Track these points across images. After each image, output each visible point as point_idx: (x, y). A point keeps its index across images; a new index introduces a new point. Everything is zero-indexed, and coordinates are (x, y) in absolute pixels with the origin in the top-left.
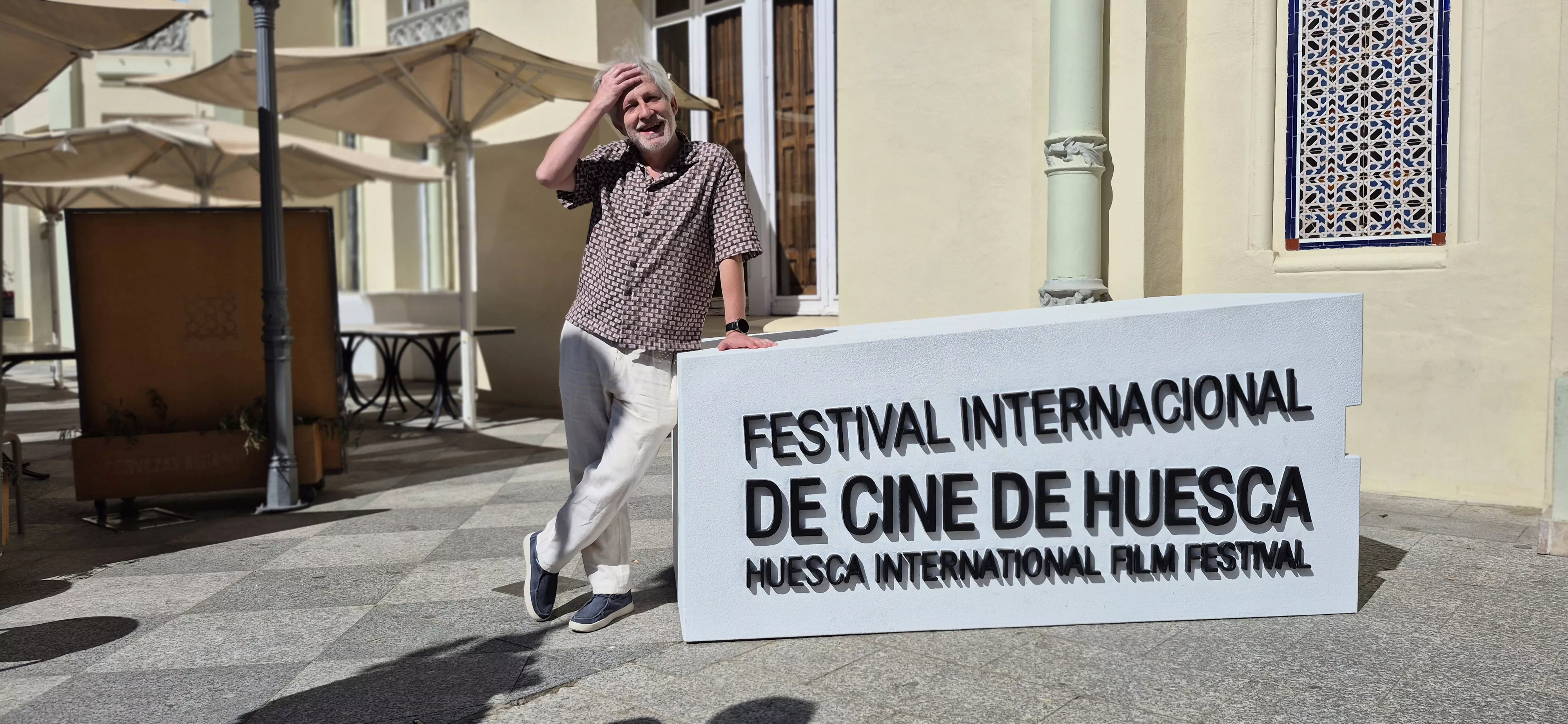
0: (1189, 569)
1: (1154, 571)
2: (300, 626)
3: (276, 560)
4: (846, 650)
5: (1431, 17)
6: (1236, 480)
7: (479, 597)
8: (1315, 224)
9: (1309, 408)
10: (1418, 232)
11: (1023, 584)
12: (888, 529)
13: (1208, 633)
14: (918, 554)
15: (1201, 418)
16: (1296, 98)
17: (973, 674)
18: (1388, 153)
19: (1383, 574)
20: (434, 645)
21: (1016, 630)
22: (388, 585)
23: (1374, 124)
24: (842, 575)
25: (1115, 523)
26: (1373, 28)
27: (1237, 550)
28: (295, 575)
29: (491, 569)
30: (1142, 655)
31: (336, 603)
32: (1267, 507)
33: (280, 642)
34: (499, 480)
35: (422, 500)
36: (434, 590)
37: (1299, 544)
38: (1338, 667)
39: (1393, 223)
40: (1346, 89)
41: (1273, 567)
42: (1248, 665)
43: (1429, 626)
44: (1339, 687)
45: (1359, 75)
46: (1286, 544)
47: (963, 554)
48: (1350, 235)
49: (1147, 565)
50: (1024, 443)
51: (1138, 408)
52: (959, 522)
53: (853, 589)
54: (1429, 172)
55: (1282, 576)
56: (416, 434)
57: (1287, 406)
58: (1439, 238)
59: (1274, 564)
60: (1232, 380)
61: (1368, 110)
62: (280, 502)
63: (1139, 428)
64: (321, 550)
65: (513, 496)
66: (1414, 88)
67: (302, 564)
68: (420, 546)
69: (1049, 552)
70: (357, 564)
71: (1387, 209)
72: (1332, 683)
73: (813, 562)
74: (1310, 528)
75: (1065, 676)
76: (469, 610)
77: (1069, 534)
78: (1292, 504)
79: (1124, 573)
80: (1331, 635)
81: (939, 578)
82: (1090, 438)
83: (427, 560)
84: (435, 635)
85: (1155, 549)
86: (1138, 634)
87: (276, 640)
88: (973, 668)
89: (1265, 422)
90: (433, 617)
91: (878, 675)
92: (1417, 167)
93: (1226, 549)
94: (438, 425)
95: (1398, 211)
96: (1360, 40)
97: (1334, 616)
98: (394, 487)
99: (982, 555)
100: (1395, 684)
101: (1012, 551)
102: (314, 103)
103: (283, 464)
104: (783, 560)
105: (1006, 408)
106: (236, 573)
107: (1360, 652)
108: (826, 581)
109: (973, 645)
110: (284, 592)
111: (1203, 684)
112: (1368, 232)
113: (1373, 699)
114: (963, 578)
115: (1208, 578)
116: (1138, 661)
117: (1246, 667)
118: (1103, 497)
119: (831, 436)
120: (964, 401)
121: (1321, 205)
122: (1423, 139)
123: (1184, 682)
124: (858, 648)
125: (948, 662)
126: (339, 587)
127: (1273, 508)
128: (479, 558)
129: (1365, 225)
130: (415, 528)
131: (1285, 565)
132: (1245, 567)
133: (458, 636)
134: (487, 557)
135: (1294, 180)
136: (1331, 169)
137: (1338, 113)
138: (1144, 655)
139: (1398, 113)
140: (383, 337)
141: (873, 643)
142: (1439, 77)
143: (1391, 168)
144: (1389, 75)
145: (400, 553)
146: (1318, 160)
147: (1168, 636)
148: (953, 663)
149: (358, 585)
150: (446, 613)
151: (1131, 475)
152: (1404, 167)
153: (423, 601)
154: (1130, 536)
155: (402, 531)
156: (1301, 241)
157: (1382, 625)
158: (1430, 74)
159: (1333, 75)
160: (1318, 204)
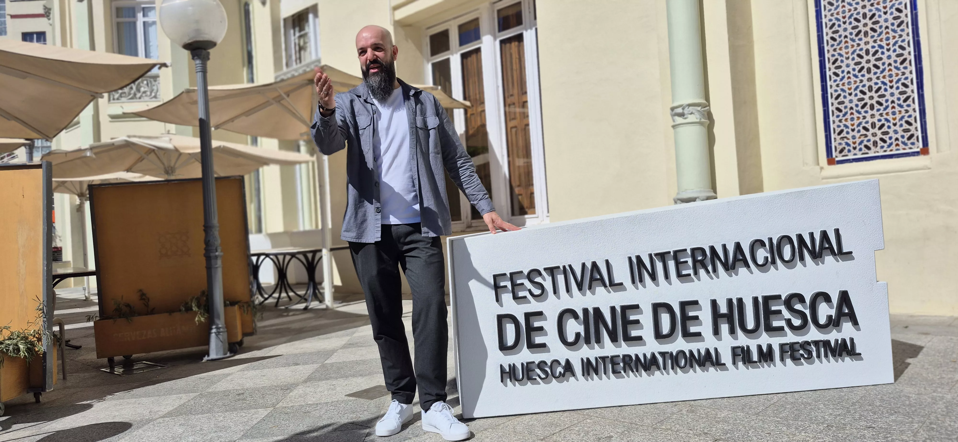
0: (782, 359)
1: (760, 361)
2: (229, 421)
3: (215, 386)
4: (566, 419)
5: (906, 16)
6: (808, 301)
7: (337, 400)
8: (844, 148)
9: (851, 253)
10: (911, 148)
11: (676, 373)
12: (588, 341)
13: (798, 399)
14: (608, 357)
15: (782, 262)
16: (825, 72)
17: (648, 430)
18: (887, 101)
19: (909, 360)
20: (310, 428)
21: (674, 403)
22: (282, 396)
23: (876, 84)
24: (560, 373)
25: (732, 331)
26: (870, 25)
27: (812, 346)
28: (226, 393)
29: (344, 384)
30: (756, 414)
31: (250, 407)
32: (830, 317)
33: (217, 430)
34: (347, 335)
35: (302, 348)
36: (310, 398)
37: (852, 340)
38: (885, 415)
39: (894, 143)
40: (857, 64)
41: (837, 356)
42: (826, 416)
43: (943, 388)
44: (886, 427)
45: (864, 55)
46: (844, 341)
47: (637, 356)
48: (867, 153)
49: (755, 358)
50: (670, 284)
51: (741, 258)
52: (632, 335)
53: (568, 381)
54: (914, 110)
55: (843, 361)
56: (298, 313)
57: (836, 252)
58: (925, 151)
59: (837, 354)
60: (800, 237)
61: (871, 75)
62: (217, 354)
63: (743, 271)
64: (242, 379)
65: (356, 343)
66: (899, 60)
67: (231, 387)
68: (301, 374)
69: (691, 352)
70: (263, 385)
71: (890, 135)
72: (881, 425)
73: (541, 365)
74: (858, 329)
75: (707, 428)
76: (331, 408)
77: (703, 340)
78: (845, 315)
79: (740, 364)
80: (878, 397)
81: (622, 372)
82: (712, 278)
83: (305, 381)
84: (311, 422)
85: (760, 347)
86: (752, 402)
87: (215, 429)
88: (648, 427)
89: (823, 263)
90: (310, 412)
91: (587, 433)
92: (906, 108)
93: (805, 345)
94: (310, 307)
95: (896, 136)
96: (862, 33)
97: (879, 386)
98: (285, 342)
99: (649, 356)
100: (924, 423)
101: (667, 353)
102: (232, 120)
103: (218, 330)
104: (522, 364)
105: (657, 261)
106: (191, 394)
107: (899, 406)
108: (550, 376)
109: (646, 413)
110: (220, 403)
111: (797, 429)
112: (879, 150)
113: (910, 432)
114: (637, 371)
115: (795, 364)
116: (754, 417)
117: (824, 418)
118: (723, 316)
119: (548, 284)
120: (630, 259)
121: (847, 136)
122: (909, 90)
123: (785, 428)
124: (574, 418)
125: (631, 424)
126: (253, 398)
127: (833, 318)
128: (336, 378)
129: (877, 146)
130: (297, 364)
131: (844, 353)
132: (819, 356)
133: (325, 423)
134: (342, 377)
135: (829, 122)
136: (852, 114)
137: (853, 79)
138: (758, 414)
139: (891, 76)
140: (276, 255)
141: (583, 415)
142: (915, 51)
143: (889, 110)
144: (883, 53)
145: (289, 378)
146: (843, 109)
147: (772, 402)
148: (634, 424)
149: (263, 397)
150: (317, 410)
151: (740, 301)
152: (898, 109)
153: (303, 404)
154: (742, 340)
155: (290, 366)
156: (837, 159)
157: (911, 389)
158: (909, 51)
159: (847, 56)
160: (846, 135)
